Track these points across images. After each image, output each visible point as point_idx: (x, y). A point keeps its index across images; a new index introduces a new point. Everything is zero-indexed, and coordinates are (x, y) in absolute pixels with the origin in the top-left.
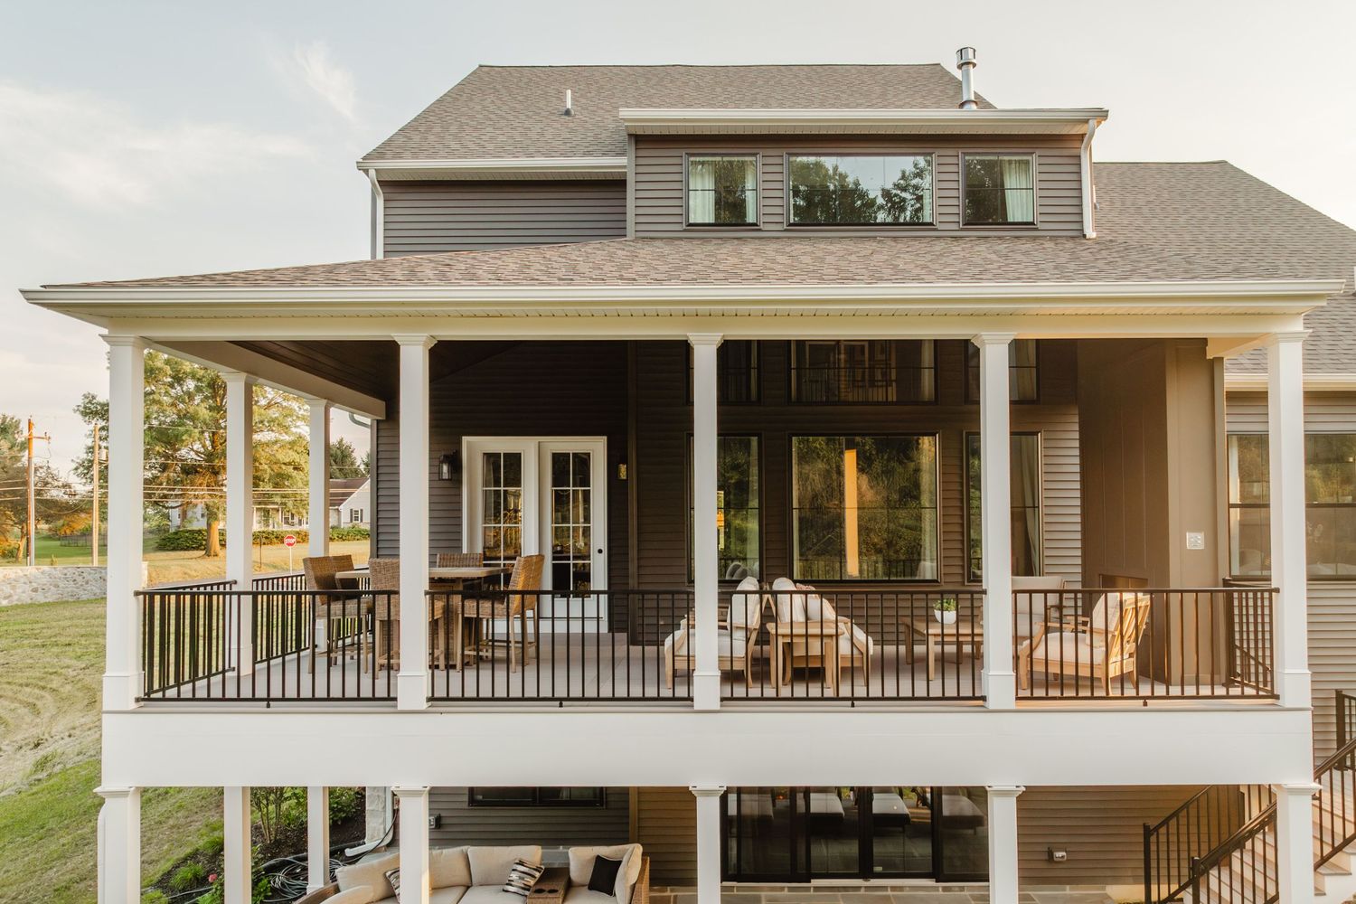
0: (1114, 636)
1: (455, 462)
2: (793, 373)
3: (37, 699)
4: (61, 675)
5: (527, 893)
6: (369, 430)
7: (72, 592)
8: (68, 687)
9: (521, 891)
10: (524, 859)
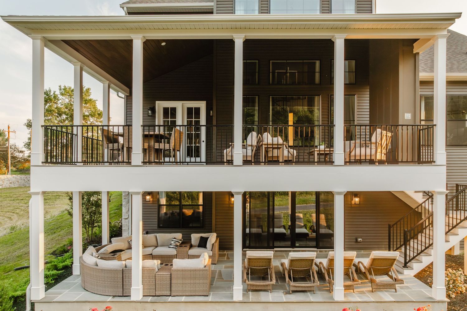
0: (379, 144)
1: (153, 110)
2: (271, 74)
3: (12, 216)
4: (19, 209)
5: (176, 247)
6: (124, 100)
7: (23, 184)
8: (22, 212)
9: (175, 247)
10: (176, 237)
